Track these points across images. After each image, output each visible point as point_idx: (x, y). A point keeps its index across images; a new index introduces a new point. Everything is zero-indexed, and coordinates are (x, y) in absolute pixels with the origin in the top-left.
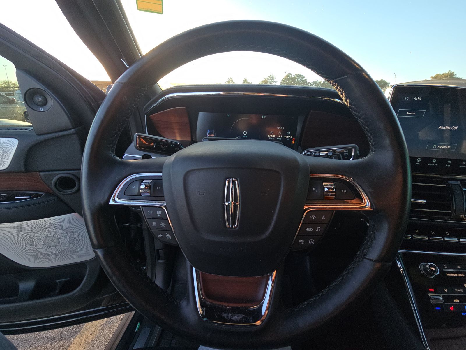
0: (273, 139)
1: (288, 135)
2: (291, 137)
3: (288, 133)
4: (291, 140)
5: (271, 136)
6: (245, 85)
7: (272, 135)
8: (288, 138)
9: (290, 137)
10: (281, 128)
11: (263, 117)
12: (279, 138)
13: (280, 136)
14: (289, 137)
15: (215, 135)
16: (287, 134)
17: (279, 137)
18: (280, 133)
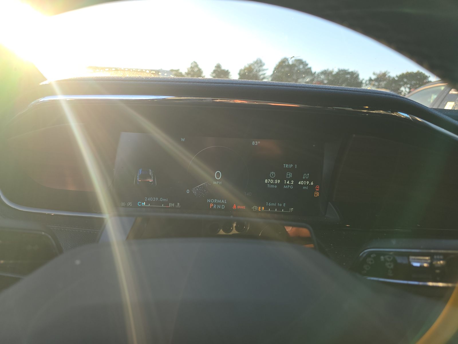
0: (276, 186)
1: (306, 180)
2: (312, 184)
3: (306, 176)
4: (312, 189)
5: (272, 181)
6: (215, 83)
7: (274, 179)
8: (306, 185)
9: (310, 183)
10: (291, 165)
11: (253, 143)
12: (288, 186)
13: (290, 182)
14: (308, 182)
15: (154, 179)
16: (304, 178)
17: (288, 183)
18: (290, 175)
